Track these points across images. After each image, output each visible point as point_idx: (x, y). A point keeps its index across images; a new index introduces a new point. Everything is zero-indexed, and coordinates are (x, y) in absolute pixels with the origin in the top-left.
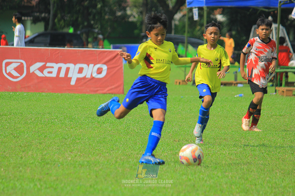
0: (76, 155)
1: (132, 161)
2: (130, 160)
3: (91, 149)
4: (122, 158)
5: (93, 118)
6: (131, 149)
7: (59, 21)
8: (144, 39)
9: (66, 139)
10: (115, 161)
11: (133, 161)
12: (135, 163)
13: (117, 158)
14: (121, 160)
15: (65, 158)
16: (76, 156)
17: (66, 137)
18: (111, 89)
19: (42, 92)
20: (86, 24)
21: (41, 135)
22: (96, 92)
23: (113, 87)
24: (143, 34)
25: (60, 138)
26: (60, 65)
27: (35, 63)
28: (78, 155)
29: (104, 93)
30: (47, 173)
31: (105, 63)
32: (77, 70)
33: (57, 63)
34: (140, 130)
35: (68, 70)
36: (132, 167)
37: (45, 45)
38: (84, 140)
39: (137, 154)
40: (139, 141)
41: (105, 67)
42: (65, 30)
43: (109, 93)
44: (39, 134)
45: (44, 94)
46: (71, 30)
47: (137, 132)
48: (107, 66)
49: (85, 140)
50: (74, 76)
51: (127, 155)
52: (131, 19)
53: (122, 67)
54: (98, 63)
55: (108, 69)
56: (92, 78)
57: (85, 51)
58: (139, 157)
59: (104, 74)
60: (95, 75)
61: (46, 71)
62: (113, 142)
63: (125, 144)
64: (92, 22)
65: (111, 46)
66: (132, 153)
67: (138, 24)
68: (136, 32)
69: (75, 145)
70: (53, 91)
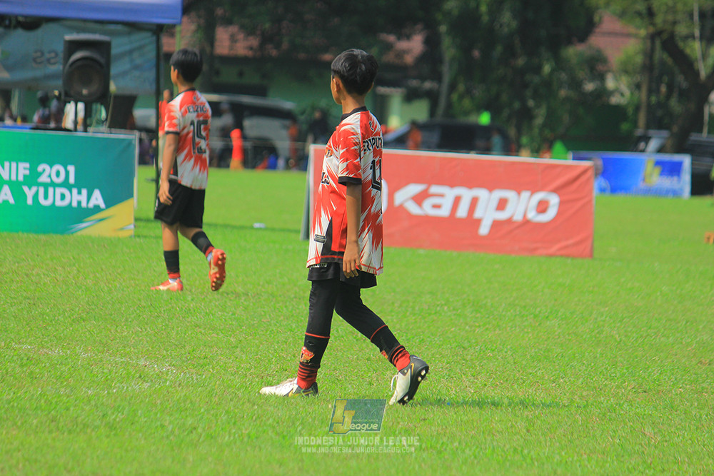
0: (486, 383)
1: (605, 402)
2: (602, 399)
3: (519, 371)
4: (585, 394)
5: (525, 307)
6: (604, 375)
7: (461, 97)
8: (641, 141)
9: (465, 348)
10: (568, 399)
11: (607, 402)
12: (612, 405)
13: (573, 393)
14: (582, 397)
15: (462, 388)
16: (485, 385)
17: (466, 345)
18: (566, 247)
19: (420, 246)
20: (517, 105)
21: (413, 338)
22: (532, 251)
23: (570, 242)
24: (639, 132)
25: (454, 345)
26: (459, 191)
27: (407, 184)
28: (489, 384)
29: (551, 255)
30: (423, 417)
31: (555, 191)
32: (494, 203)
33: (452, 185)
34: (626, 336)
35: (474, 202)
36: (605, 415)
37: (429, 148)
38: (503, 352)
39: (618, 387)
40: (622, 360)
41: (554, 200)
42: (472, 119)
43: (562, 255)
44: (410, 337)
45: (421, 251)
46: (485, 119)
47: (618, 340)
48: (560, 196)
49: (506, 352)
50: (487, 215)
51: (595, 387)
52: (615, 100)
53: (590, 201)
54: (541, 189)
55: (561, 203)
56: (526, 222)
57: (513, 163)
58: (623, 394)
59: (551, 213)
60: (532, 215)
61: (428, 204)
62: (566, 359)
63: (592, 364)
64: (531, 103)
65: (570, 155)
66: (606, 385)
67: (630, 111)
68: (625, 127)
69: (485, 361)
70: (443, 245)
